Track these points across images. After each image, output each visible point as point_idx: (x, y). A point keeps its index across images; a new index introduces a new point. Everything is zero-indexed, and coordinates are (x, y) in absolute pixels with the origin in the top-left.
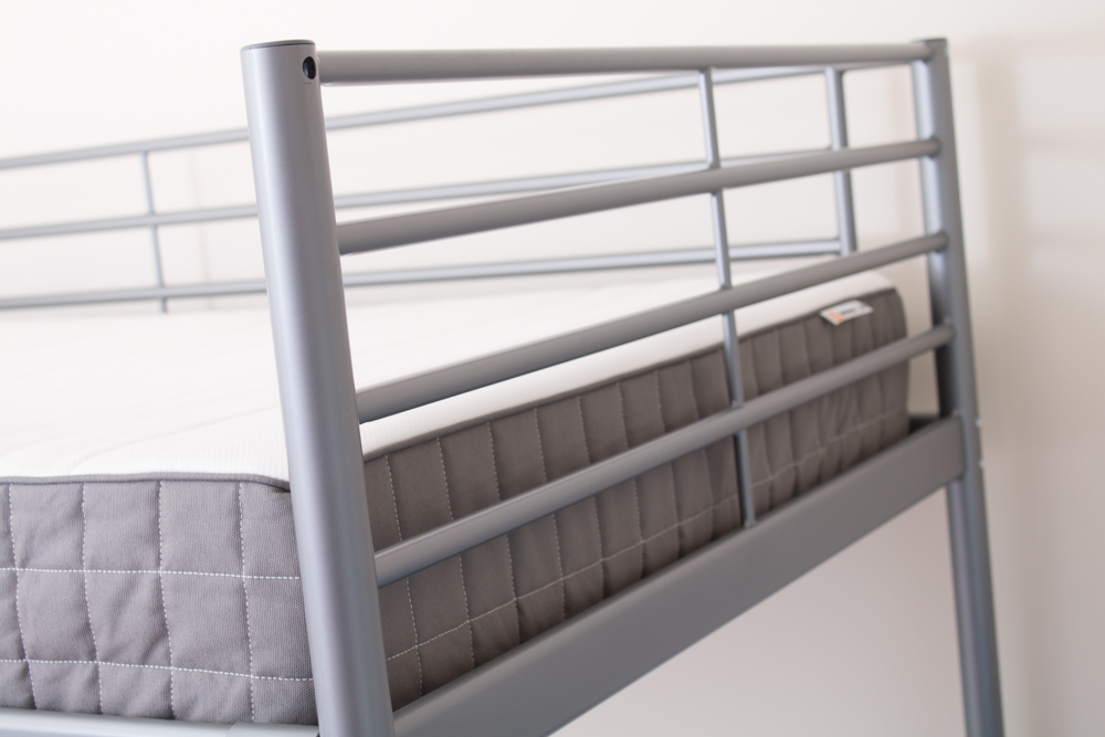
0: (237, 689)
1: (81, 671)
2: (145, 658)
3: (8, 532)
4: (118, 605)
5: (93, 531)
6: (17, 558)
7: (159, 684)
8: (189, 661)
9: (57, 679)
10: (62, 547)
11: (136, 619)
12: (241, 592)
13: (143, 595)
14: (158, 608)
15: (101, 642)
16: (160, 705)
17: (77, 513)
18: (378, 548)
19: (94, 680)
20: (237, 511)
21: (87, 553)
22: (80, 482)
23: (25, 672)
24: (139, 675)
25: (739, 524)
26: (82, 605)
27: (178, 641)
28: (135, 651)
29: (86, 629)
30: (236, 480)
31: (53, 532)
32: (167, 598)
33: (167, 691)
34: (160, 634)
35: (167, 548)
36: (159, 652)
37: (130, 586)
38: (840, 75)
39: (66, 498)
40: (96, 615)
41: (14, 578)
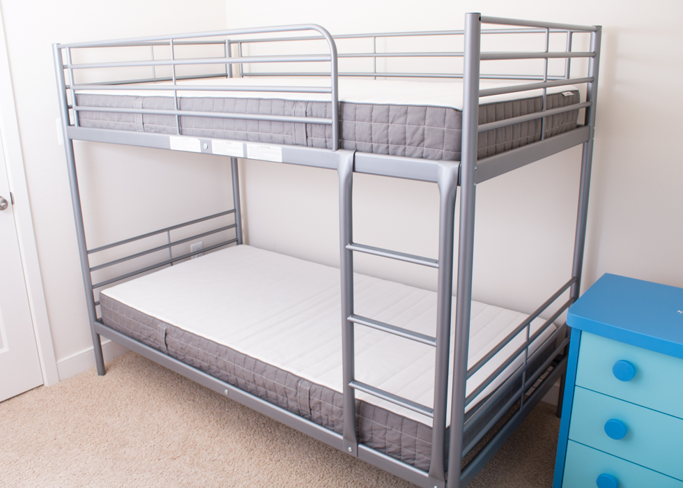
0: (440, 153)
1: (402, 148)
2: (418, 146)
3: (388, 116)
4: (414, 133)
5: (409, 117)
6: (390, 121)
7: (421, 151)
8: (429, 147)
9: (396, 149)
10: (402, 120)
11: (418, 136)
12: (444, 132)
13: (420, 131)
14: (423, 134)
15: (408, 141)
16: (421, 156)
17: (406, 113)
18: (479, 124)
19: (405, 150)
20: (445, 114)
21: (408, 121)
22: (408, 106)
23: (388, 147)
24: (416, 149)
25: (540, 139)
26: (405, 133)
27: (427, 142)
28: (416, 144)
29: (405, 138)
30: (446, 108)
31: (400, 116)
32: (426, 132)
33: (422, 153)
34: (423, 140)
35: (427, 121)
36: (422, 144)
37: (417, 129)
38: (571, 33)
39: (404, 109)
40: (408, 135)
41: (388, 126)
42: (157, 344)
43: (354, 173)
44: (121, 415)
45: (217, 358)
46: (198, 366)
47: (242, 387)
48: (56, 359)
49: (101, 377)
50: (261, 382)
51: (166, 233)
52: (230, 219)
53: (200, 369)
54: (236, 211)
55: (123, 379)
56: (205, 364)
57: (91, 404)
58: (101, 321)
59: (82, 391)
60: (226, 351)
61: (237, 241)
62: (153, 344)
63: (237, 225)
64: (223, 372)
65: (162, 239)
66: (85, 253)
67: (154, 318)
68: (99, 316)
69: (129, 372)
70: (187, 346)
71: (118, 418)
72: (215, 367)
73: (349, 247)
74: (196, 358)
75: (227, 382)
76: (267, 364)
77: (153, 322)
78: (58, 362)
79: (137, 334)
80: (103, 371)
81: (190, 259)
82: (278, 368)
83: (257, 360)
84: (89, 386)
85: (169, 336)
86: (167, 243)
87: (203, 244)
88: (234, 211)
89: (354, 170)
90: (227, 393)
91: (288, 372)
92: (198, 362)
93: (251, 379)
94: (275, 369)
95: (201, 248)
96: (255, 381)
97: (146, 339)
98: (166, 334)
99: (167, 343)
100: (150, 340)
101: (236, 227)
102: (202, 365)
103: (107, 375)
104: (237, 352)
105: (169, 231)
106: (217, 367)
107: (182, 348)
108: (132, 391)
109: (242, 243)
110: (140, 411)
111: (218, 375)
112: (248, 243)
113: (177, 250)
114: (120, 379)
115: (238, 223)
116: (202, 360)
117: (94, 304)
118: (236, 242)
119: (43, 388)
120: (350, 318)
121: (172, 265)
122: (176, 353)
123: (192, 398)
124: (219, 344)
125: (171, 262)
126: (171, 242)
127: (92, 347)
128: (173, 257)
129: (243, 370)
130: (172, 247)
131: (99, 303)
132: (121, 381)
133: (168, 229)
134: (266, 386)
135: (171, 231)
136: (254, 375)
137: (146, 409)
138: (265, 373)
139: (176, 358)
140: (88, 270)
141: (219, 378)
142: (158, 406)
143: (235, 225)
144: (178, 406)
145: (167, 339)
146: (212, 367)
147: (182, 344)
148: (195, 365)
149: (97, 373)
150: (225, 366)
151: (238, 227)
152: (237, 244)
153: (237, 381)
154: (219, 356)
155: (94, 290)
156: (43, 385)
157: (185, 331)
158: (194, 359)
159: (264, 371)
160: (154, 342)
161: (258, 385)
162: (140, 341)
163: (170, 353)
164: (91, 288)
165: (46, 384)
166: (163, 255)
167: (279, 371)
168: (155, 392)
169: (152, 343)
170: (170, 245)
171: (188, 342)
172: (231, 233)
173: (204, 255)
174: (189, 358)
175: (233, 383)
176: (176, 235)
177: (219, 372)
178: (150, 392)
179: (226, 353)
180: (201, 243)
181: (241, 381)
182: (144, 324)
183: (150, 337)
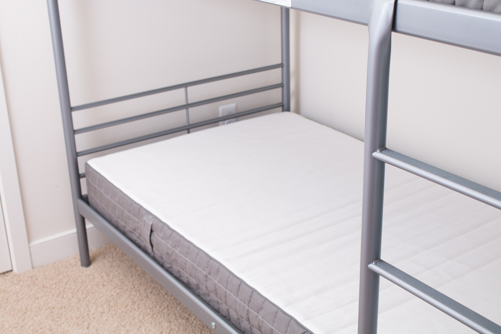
42: (142, 241)
43: (393, 33)
44: (91, 327)
45: (206, 276)
46: (185, 281)
47: (234, 322)
48: (29, 241)
49: (84, 269)
50: (255, 323)
51: (183, 90)
52: (275, 76)
53: (187, 286)
54: (284, 65)
55: (108, 275)
56: (193, 281)
57: (59, 306)
58: (85, 199)
59: (54, 286)
60: (217, 268)
61: (283, 106)
62: (138, 241)
63: (284, 86)
64: (213, 296)
65: (176, 98)
66: (69, 109)
67: (141, 207)
68: (84, 192)
69: (119, 267)
70: (174, 251)
71: (86, 330)
72: (204, 288)
73: (378, 154)
74: (183, 270)
75: (217, 311)
76: (266, 299)
77: (139, 211)
78: (32, 244)
79: (121, 223)
80: (87, 261)
81: (218, 125)
82: (279, 308)
83: (254, 290)
84: (65, 280)
85: (155, 235)
86: (184, 103)
87: (236, 107)
88: (281, 65)
89: (393, 26)
90: (214, 327)
91: (291, 318)
92: (185, 276)
93: (244, 316)
94: (276, 309)
95: (234, 112)
96: (248, 319)
97: (131, 232)
98: (152, 231)
99: (153, 242)
100: (135, 234)
101: (283, 87)
102: (190, 281)
103: (92, 266)
104: (231, 273)
105: (186, 87)
106: (207, 288)
107: (168, 253)
108: (115, 295)
109: (288, 110)
110: (115, 325)
111: (208, 299)
112: (298, 111)
113: (197, 113)
114: (104, 275)
115: (285, 83)
116: (190, 275)
117: (79, 176)
118: (280, 108)
119: (10, 275)
120: (373, 266)
121: (189, 132)
122: (162, 258)
123: (186, 315)
124: (211, 258)
125: (188, 128)
126: (190, 102)
127: (75, 230)
128: (191, 123)
129: (236, 301)
130: (190, 110)
131: (84, 176)
132: (105, 277)
133: (186, 85)
134: (262, 330)
135: (189, 88)
136: (248, 311)
137: (124, 323)
138: (262, 312)
139: (162, 266)
140: (71, 132)
141: (208, 304)
142: (140, 321)
143: (281, 85)
144: (166, 324)
145: (153, 238)
146: (201, 286)
147: (168, 248)
148: (182, 278)
149: (79, 263)
150: (216, 290)
151: (285, 88)
152: (283, 111)
153: (229, 313)
154: (209, 274)
155: (79, 159)
156: (11, 271)
157: (173, 231)
158: (181, 270)
159: (262, 308)
160: (139, 238)
161: (253, 326)
162: (124, 234)
163: (157, 257)
164: (74, 156)
165: (15, 270)
166: (178, 118)
167: (280, 313)
168: (142, 300)
169: (137, 239)
170: (187, 106)
171: (175, 247)
172: (276, 96)
173: (237, 121)
174: (176, 268)
175: (224, 314)
176: (196, 93)
177: (209, 295)
178: (136, 298)
179: (218, 272)
180: (234, 105)
181: (233, 314)
182: (129, 211)
183: (135, 230)
